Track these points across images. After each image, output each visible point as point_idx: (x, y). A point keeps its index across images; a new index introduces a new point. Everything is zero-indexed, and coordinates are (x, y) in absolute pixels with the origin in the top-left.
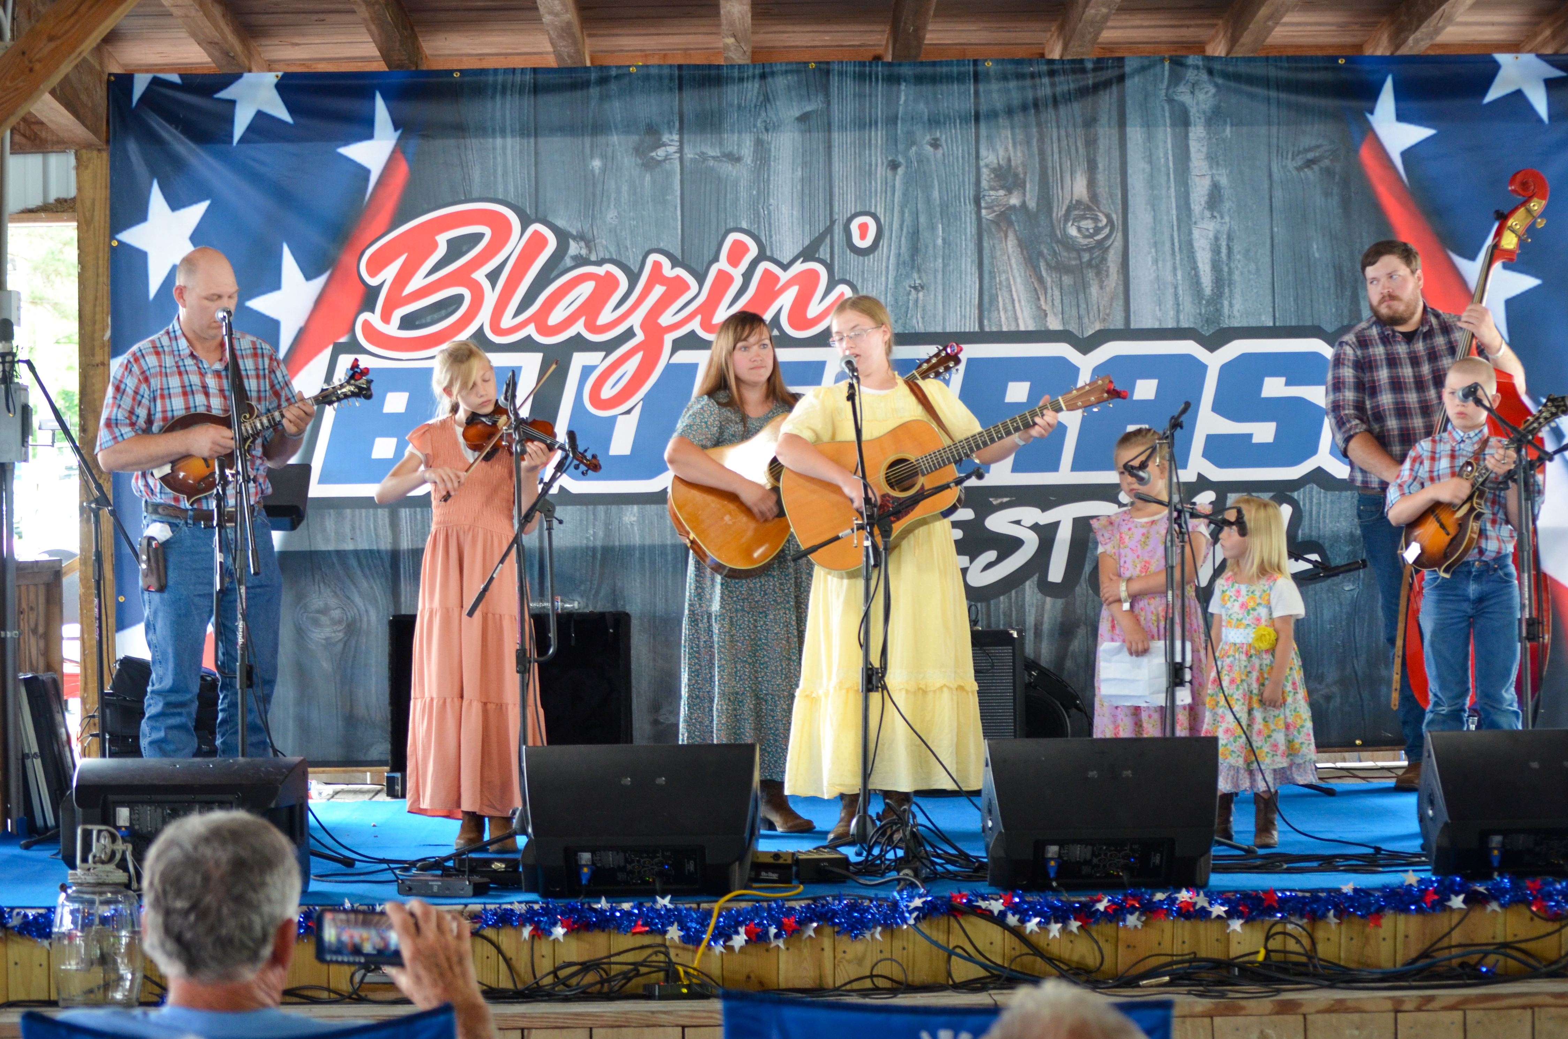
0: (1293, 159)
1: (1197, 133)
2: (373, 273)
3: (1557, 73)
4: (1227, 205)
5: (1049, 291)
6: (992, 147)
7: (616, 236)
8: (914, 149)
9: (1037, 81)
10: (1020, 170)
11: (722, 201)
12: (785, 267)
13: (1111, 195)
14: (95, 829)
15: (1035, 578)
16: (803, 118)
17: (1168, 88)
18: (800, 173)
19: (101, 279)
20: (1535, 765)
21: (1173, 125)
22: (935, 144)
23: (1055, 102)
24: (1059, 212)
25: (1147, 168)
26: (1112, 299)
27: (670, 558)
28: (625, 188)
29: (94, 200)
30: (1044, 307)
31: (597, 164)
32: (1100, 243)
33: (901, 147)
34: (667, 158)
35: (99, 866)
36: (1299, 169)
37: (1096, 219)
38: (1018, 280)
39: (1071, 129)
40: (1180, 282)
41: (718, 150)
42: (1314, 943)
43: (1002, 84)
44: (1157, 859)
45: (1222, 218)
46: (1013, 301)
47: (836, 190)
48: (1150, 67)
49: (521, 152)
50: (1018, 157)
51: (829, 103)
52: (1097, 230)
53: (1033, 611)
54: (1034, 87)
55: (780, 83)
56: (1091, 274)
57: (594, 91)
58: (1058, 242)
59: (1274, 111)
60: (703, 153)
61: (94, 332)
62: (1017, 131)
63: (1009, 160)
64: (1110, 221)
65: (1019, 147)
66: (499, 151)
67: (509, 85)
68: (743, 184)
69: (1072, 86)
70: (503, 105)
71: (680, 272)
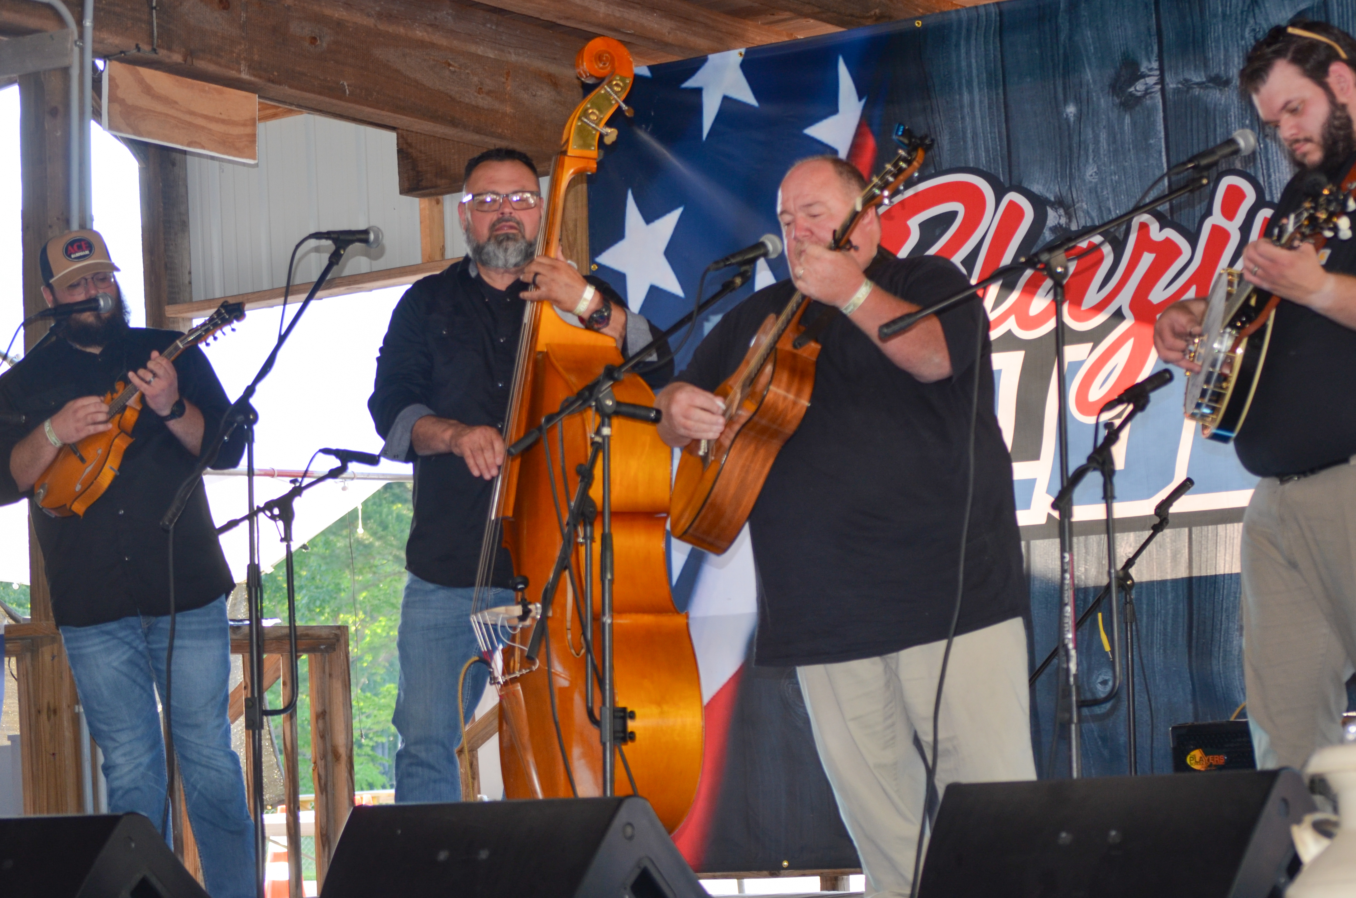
7: (1098, 197)
27: (1170, 597)
28: (1103, 136)
31: (1071, 110)
34: (1147, 92)
41: (1203, 74)
49: (990, 108)
57: (1063, 22)
60: (1187, 81)
66: (966, 110)
67: (973, 28)
68: (1234, 113)
70: (968, 52)
71: (1170, 233)
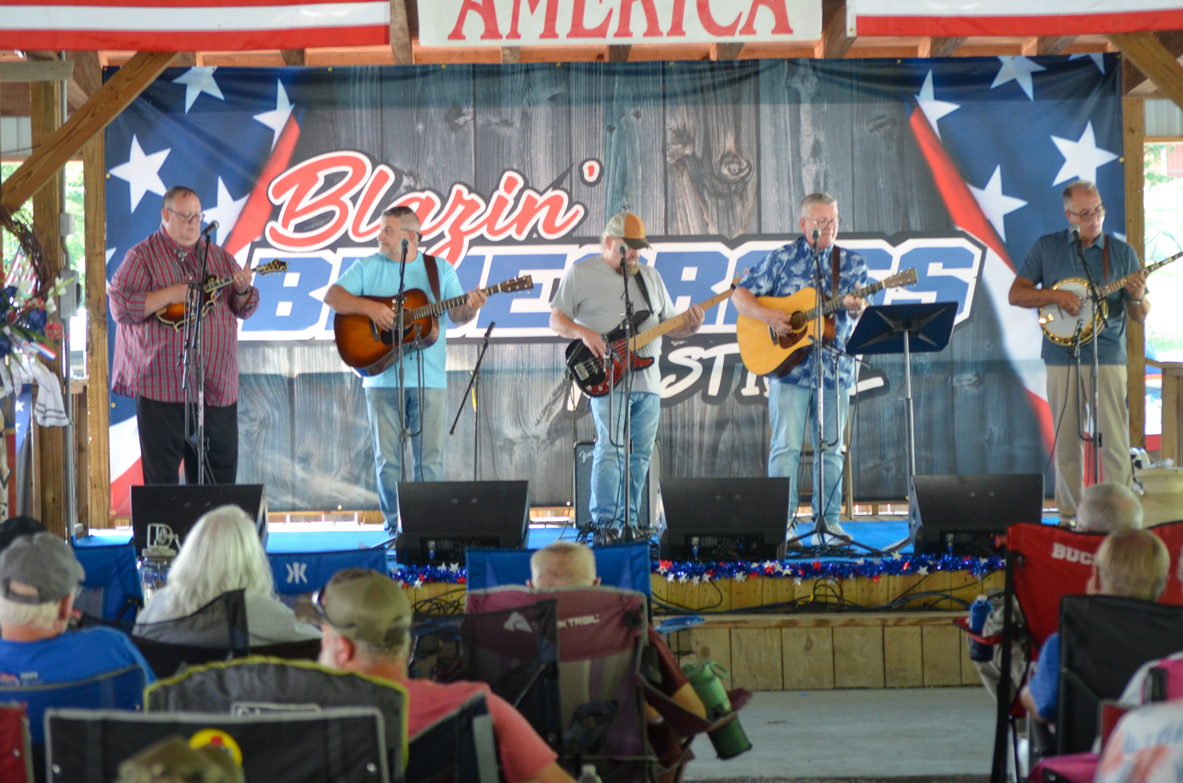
0: (867, 124)
1: (805, 108)
2: (277, 197)
3: (1039, 68)
4: (824, 154)
5: (710, 210)
6: (673, 116)
7: (433, 173)
8: (623, 119)
9: (703, 74)
10: (692, 132)
11: (501, 151)
12: (541, 194)
13: (750, 148)
14: (157, 526)
15: (700, 392)
16: (553, 99)
17: (787, 79)
18: (550, 133)
19: (99, 200)
20: (973, 494)
21: (790, 103)
22: (637, 115)
23: (714, 88)
24: (716, 159)
25: (773, 130)
26: (750, 215)
28: (438, 143)
29: (94, 148)
30: (706, 219)
31: (420, 127)
32: (743, 178)
33: (615, 117)
34: (465, 124)
35: (160, 547)
36: (871, 131)
37: (740, 164)
38: (690, 202)
39: (724, 106)
40: (794, 204)
41: (498, 118)
42: (841, 591)
43: (680, 76)
44: (754, 546)
45: (821, 162)
46: (687, 216)
47: (574, 144)
48: (775, 66)
49: (372, 118)
50: (690, 124)
51: (569, 89)
52: (741, 170)
53: (699, 413)
54: (701, 78)
55: (538, 75)
56: (736, 199)
57: (419, 81)
58: (716, 178)
59: (855, 93)
60: (488, 121)
61: (94, 233)
62: (690, 107)
63: (685, 125)
64: (749, 165)
65: (691, 118)
66: (357, 119)
67: (364, 76)
68: (514, 140)
69: (725, 78)
70: (360, 88)
71: (475, 197)
